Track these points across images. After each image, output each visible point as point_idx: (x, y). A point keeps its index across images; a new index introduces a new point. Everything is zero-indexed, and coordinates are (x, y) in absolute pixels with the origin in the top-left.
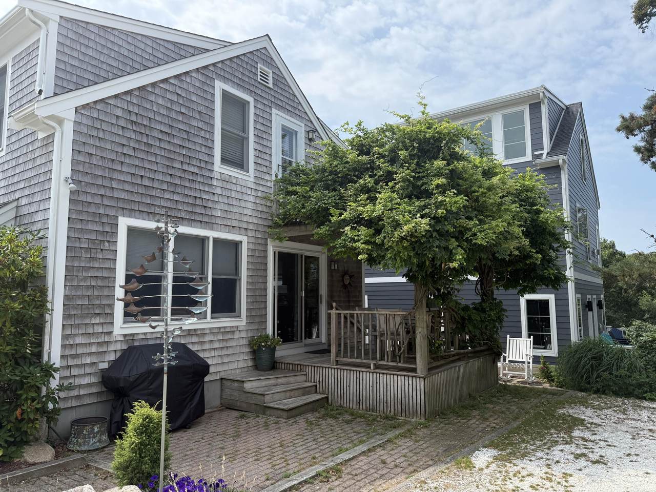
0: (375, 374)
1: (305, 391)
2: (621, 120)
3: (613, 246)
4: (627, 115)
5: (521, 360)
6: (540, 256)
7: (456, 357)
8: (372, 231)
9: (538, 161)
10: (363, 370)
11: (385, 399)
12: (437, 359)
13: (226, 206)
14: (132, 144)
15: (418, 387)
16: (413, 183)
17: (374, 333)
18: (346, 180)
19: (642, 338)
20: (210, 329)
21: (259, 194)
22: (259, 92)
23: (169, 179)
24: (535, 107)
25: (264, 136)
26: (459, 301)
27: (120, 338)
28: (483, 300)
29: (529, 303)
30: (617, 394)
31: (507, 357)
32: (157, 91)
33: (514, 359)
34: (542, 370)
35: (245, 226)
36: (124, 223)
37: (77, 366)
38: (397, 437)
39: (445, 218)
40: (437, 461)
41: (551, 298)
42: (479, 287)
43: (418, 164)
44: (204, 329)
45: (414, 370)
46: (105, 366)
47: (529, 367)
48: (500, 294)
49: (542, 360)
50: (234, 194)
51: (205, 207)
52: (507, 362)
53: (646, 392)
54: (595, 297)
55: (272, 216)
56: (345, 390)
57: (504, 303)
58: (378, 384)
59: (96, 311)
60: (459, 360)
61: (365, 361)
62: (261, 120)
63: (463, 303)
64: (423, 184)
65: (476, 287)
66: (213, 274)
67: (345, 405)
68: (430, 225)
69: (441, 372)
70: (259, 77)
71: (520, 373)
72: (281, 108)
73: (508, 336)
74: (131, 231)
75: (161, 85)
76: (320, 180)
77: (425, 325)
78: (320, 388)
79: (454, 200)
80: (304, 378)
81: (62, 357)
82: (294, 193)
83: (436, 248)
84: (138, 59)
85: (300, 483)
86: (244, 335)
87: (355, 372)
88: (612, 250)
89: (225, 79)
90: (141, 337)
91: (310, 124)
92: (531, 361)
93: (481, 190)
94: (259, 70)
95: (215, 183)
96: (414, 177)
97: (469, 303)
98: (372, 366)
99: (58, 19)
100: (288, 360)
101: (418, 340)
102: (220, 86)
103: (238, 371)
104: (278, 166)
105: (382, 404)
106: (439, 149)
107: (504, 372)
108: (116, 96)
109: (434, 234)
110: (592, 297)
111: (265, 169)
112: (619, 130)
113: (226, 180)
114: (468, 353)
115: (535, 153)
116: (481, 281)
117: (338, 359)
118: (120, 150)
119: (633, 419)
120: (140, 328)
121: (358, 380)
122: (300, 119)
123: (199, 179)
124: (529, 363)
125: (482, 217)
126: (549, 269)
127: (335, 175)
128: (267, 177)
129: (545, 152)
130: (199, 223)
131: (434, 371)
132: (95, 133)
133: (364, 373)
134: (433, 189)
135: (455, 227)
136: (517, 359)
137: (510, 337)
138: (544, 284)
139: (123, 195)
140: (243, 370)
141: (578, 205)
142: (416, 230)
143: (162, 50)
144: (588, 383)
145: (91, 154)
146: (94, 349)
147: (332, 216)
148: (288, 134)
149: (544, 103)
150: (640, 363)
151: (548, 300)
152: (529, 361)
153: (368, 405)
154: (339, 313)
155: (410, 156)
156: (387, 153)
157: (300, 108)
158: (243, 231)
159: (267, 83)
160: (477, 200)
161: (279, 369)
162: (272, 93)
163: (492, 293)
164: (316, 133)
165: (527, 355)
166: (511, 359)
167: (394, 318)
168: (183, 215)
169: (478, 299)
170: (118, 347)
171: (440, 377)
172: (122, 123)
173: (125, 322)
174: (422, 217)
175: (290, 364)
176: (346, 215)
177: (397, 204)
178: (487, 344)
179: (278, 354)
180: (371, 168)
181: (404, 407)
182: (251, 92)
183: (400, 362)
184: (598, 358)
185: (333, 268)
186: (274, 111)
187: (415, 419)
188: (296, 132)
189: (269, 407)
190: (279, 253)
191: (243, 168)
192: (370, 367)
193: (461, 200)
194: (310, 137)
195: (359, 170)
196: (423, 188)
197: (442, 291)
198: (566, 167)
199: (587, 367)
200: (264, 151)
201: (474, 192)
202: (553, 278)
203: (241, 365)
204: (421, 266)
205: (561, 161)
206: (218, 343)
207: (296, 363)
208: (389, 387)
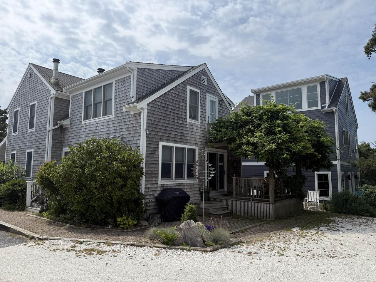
0: (252, 203)
1: (223, 209)
2: (361, 94)
3: (369, 145)
4: (364, 92)
5: (314, 201)
6: (320, 155)
7: (285, 197)
8: (253, 147)
9: (323, 109)
10: (247, 201)
11: (257, 212)
12: (278, 198)
13: (191, 135)
14: (163, 115)
15: (270, 208)
16: (269, 129)
17: (249, 187)
18: (242, 127)
19: (366, 191)
20: (187, 183)
21: (202, 130)
22: (202, 88)
23: (173, 127)
24: (322, 84)
25: (203, 106)
26: (287, 175)
27: (160, 186)
28: (297, 174)
29: (319, 175)
30: (353, 214)
31: (308, 200)
32: (170, 94)
33: (311, 201)
34: (323, 206)
35: (197, 143)
36: (161, 144)
37: (149, 195)
38: (263, 224)
39: (282, 143)
40: (279, 229)
41: (329, 173)
42: (295, 168)
43: (271, 121)
44: (184, 183)
45: (269, 201)
46: (156, 195)
47: (317, 204)
48: (304, 171)
49: (324, 202)
50: (194, 130)
51: (184, 136)
52: (308, 202)
53: (364, 213)
54: (353, 173)
55: (206, 138)
56: (240, 209)
57: (305, 176)
58: (254, 207)
59: (154, 176)
60: (286, 198)
61: (248, 198)
62: (202, 99)
63: (288, 175)
64: (273, 129)
65: (294, 168)
66: (187, 162)
67: (240, 215)
68: (276, 146)
69: (279, 202)
70: (202, 81)
71: (313, 207)
72: (210, 93)
73: (308, 190)
74: (163, 146)
75: (171, 91)
76: (230, 126)
77: (273, 184)
78: (229, 208)
79: (285, 136)
80: (222, 204)
81: (145, 191)
82: (220, 131)
83: (278, 154)
84: (160, 80)
85: (235, 232)
86: (197, 186)
87: (244, 202)
88: (367, 148)
89: (190, 85)
90: (166, 185)
91: (220, 98)
92: (318, 202)
93: (295, 132)
94: (202, 78)
95: (187, 126)
96: (269, 127)
97: (291, 175)
98: (251, 200)
99: (137, 69)
100: (214, 197)
101: (270, 190)
102: (189, 88)
103: (196, 201)
104: (209, 117)
105: (255, 214)
106: (279, 116)
107: (306, 206)
108: (158, 98)
109: (278, 149)
110: (351, 173)
111: (204, 119)
112: (360, 98)
113: (191, 125)
114: (290, 196)
115: (322, 105)
116: (296, 165)
117: (236, 197)
118: (159, 117)
119: (356, 222)
120: (168, 182)
121: (245, 205)
122: (217, 96)
123: (182, 126)
124: (317, 202)
125: (296, 142)
126: (325, 161)
127: (236, 124)
128: (205, 122)
129: (327, 105)
130: (182, 143)
131: (276, 202)
132: (152, 112)
133: (248, 202)
134: (277, 132)
135: (285, 146)
136: (312, 201)
137: (309, 191)
138: (323, 168)
139: (161, 134)
140: (198, 200)
141: (344, 129)
142: (271, 148)
143: (167, 74)
144: (342, 210)
145: (152, 120)
146: (153, 189)
147: (237, 141)
148: (212, 103)
149: (326, 82)
150: (365, 202)
151: (328, 175)
152: (317, 201)
153: (250, 215)
154: (236, 179)
155: (268, 118)
156: (258, 117)
157: (217, 91)
158: (196, 145)
159: (204, 83)
160: (293, 135)
161: (211, 200)
162: (207, 87)
163: (301, 171)
164: (223, 101)
165: (316, 199)
166: (309, 201)
167: (260, 181)
168: (177, 140)
169: (294, 174)
170: (160, 189)
171: (279, 204)
172: (160, 107)
173: (161, 180)
174: (273, 143)
175: (216, 199)
176: (243, 141)
177: (263, 137)
178: (298, 192)
179: (210, 195)
180: (251, 121)
181: (264, 215)
182: (199, 88)
183: (263, 198)
184: (347, 199)
185: (229, 159)
186: (207, 94)
187: (269, 220)
188: (215, 102)
189: (212, 214)
190: (209, 153)
191: (196, 119)
192: (250, 200)
193: (287, 136)
194: (221, 103)
195: (247, 123)
196: (273, 131)
197: (280, 170)
198: (337, 113)
199: (341, 203)
200: (204, 112)
201: (293, 132)
202: (327, 165)
203: (197, 198)
204: (272, 161)
205: (334, 110)
206: (189, 189)
207: (219, 198)
208: (258, 207)
